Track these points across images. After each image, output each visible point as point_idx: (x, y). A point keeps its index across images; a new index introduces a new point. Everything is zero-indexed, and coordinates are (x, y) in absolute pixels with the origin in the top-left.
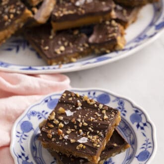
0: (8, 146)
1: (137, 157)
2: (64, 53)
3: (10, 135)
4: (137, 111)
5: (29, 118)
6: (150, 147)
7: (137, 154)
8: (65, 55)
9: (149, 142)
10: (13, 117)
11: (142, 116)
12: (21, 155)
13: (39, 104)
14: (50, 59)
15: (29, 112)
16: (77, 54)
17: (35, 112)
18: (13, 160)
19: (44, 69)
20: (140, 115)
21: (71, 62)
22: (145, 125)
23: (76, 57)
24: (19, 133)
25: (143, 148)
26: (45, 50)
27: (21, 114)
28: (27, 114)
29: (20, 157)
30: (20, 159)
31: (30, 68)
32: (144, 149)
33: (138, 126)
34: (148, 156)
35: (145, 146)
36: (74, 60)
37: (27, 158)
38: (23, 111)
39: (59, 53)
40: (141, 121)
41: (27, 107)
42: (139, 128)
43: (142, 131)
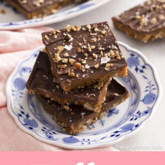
0: (6, 106)
1: (143, 101)
2: (43, 5)
3: (5, 94)
4: (132, 55)
5: (21, 75)
6: (154, 89)
7: (142, 98)
8: (45, 7)
9: (152, 84)
10: (4, 76)
11: (139, 59)
12: (20, 113)
13: (28, 60)
14: (31, 12)
15: (20, 69)
16: (56, 5)
17: (26, 68)
18: (14, 120)
19: (25, 23)
20: (137, 58)
21: (51, 14)
22: (144, 67)
23: (56, 8)
24: (13, 91)
25: (146, 91)
26: (24, 4)
27: (12, 71)
28: (18, 71)
29: (20, 115)
30: (20, 118)
31: (11, 24)
32: (148, 92)
33: (137, 69)
34: (154, 98)
35: (148, 89)
36: (54, 11)
37: (28, 116)
38: (14, 68)
39: (38, 5)
40: (139, 64)
41: (17, 64)
42: (139, 71)
43: (142, 73)
